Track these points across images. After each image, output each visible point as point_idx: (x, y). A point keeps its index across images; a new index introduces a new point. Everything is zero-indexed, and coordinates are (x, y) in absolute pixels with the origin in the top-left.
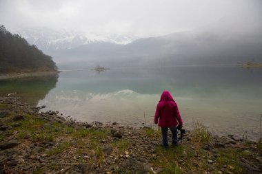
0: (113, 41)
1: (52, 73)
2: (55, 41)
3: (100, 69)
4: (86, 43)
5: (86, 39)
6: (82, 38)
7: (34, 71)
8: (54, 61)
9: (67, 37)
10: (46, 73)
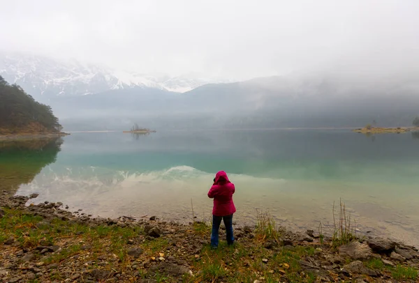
0: (163, 86)
1: (49, 136)
2: (59, 80)
3: (138, 132)
4: (116, 87)
5: (115, 81)
6: (108, 78)
7: (14, 132)
8: (55, 114)
9: (82, 76)
10: (36, 136)
